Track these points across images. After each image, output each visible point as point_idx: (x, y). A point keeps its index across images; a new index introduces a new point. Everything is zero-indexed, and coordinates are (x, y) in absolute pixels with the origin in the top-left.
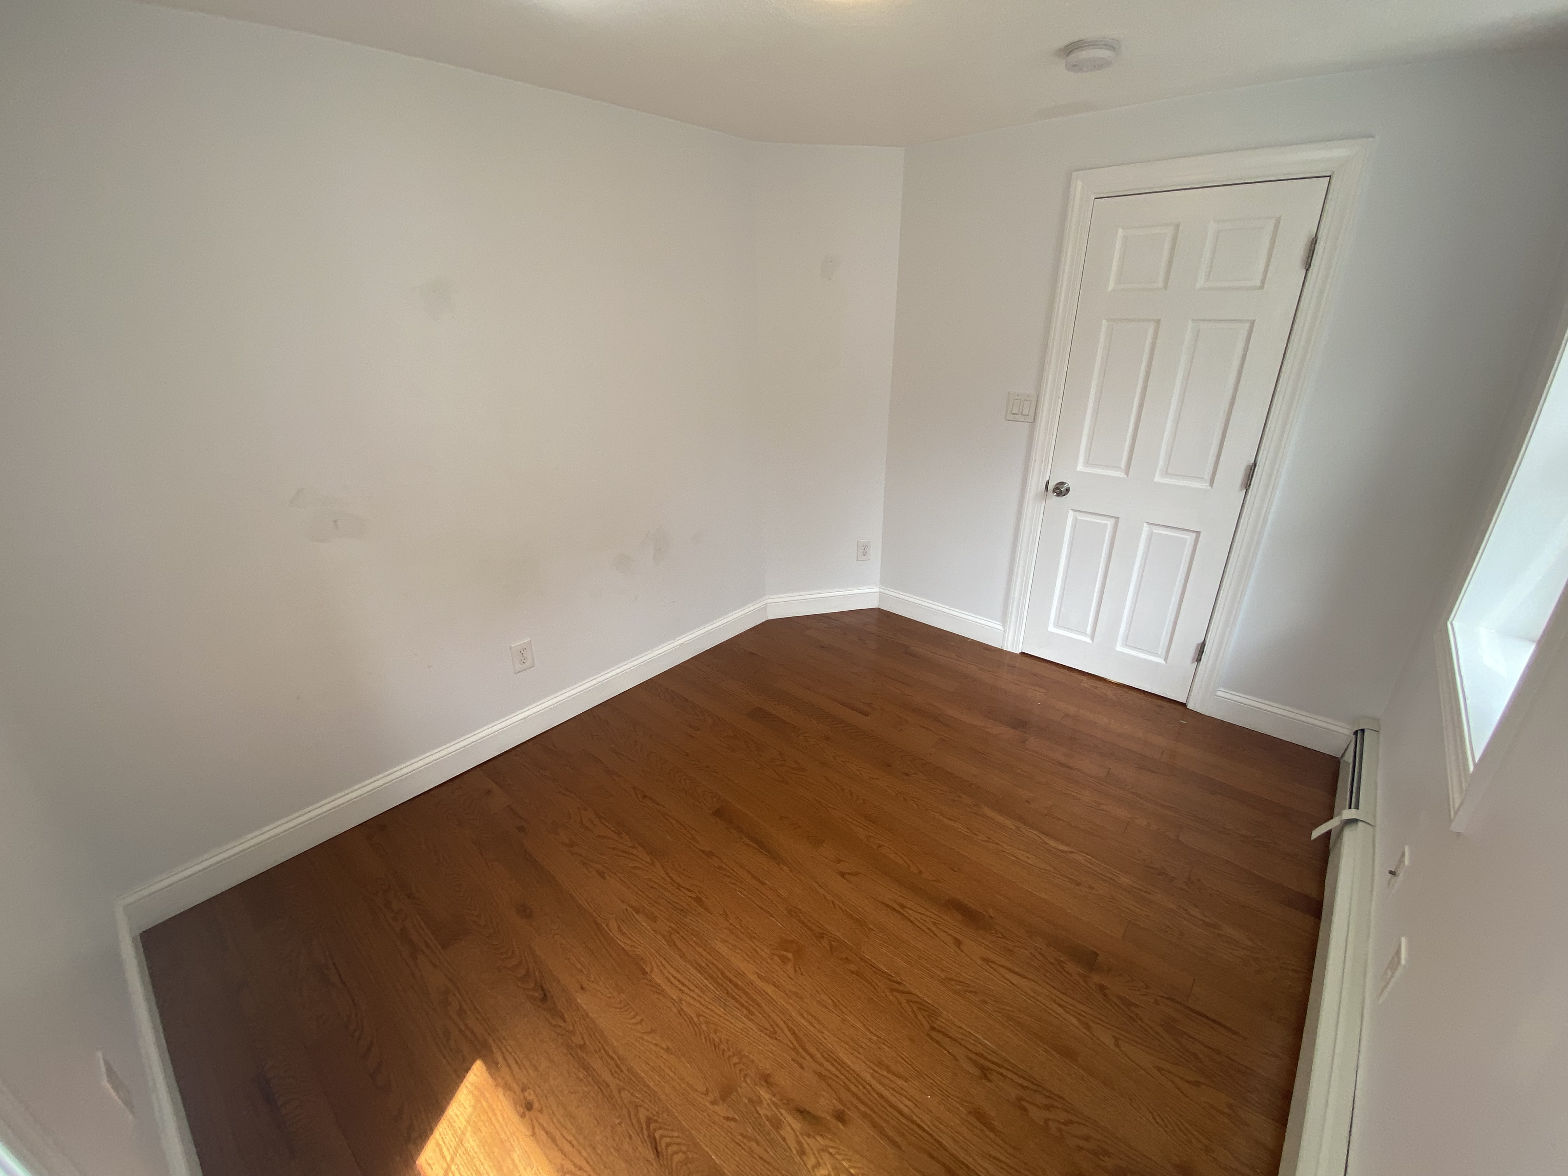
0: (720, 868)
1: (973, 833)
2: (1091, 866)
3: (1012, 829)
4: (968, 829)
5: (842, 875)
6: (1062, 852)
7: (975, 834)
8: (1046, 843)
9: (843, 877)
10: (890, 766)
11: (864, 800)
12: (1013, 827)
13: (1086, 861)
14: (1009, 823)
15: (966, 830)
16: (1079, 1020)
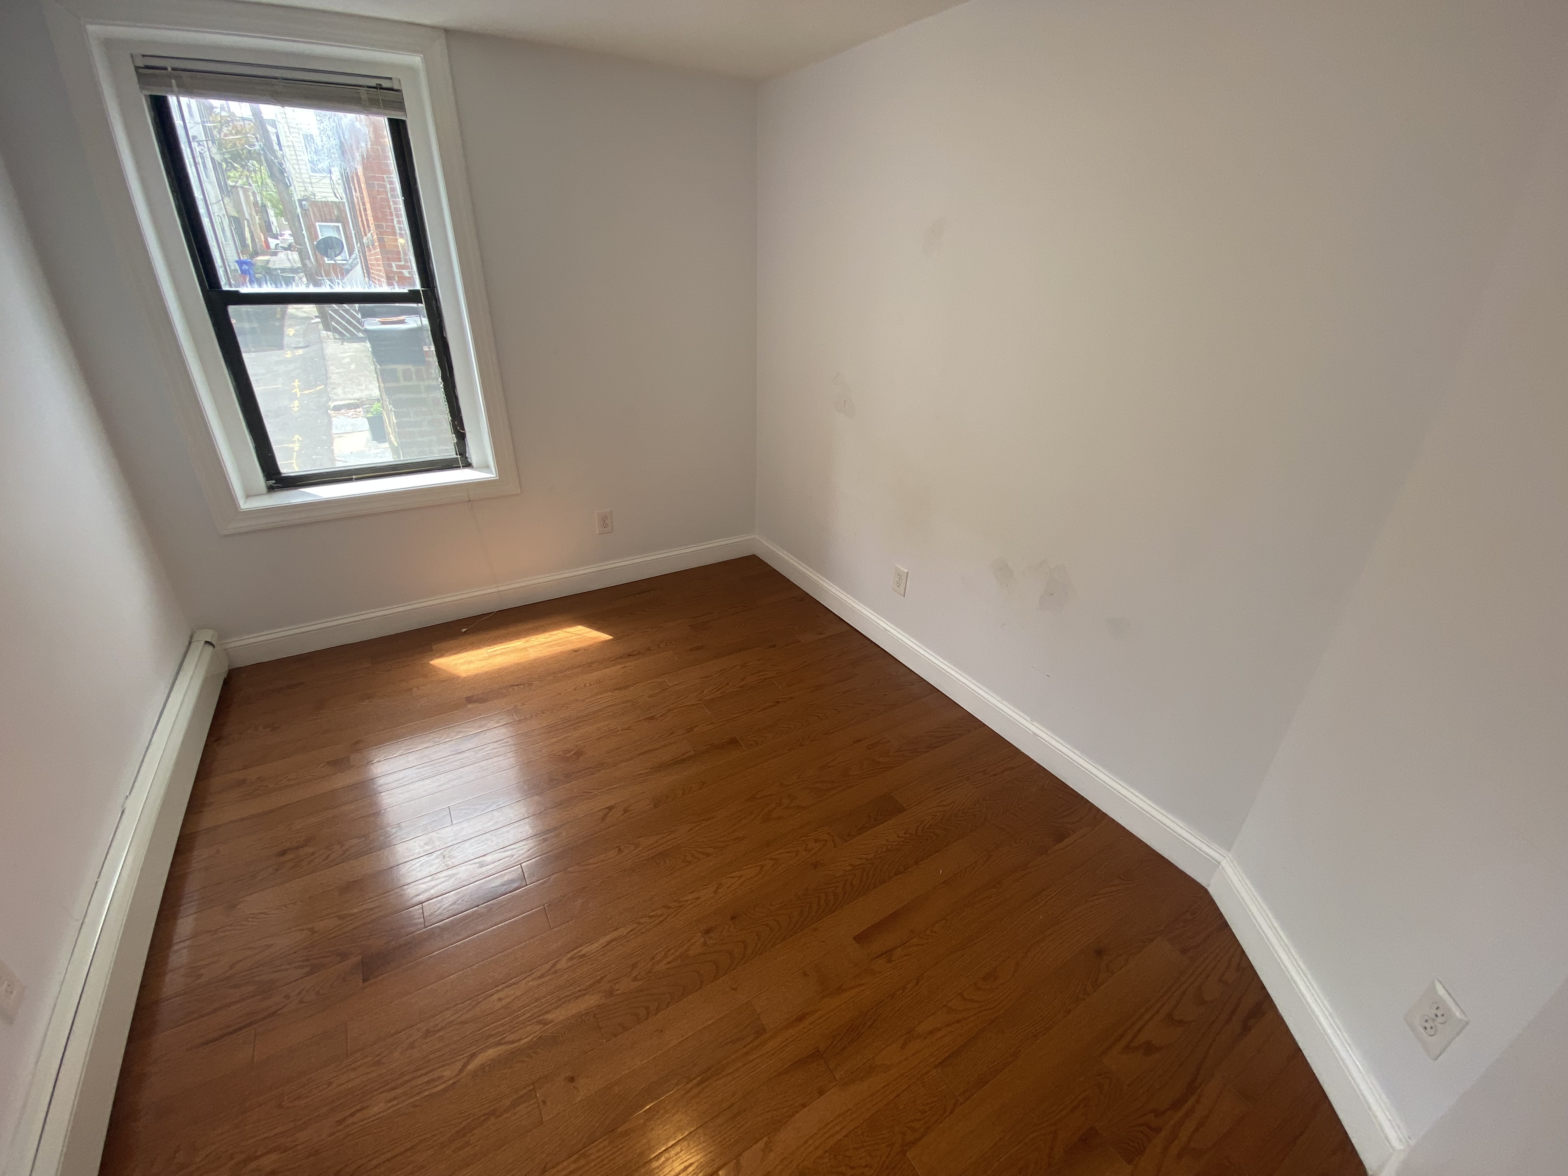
0: (673, 733)
1: (575, 958)
2: (426, 1079)
3: (547, 1012)
4: (584, 956)
5: (610, 808)
6: (473, 1056)
7: (571, 959)
8: (499, 1044)
9: (607, 808)
10: (733, 918)
11: (690, 862)
12: (549, 1017)
13: (440, 1078)
14: (558, 1015)
15: (583, 952)
16: (352, 915)
